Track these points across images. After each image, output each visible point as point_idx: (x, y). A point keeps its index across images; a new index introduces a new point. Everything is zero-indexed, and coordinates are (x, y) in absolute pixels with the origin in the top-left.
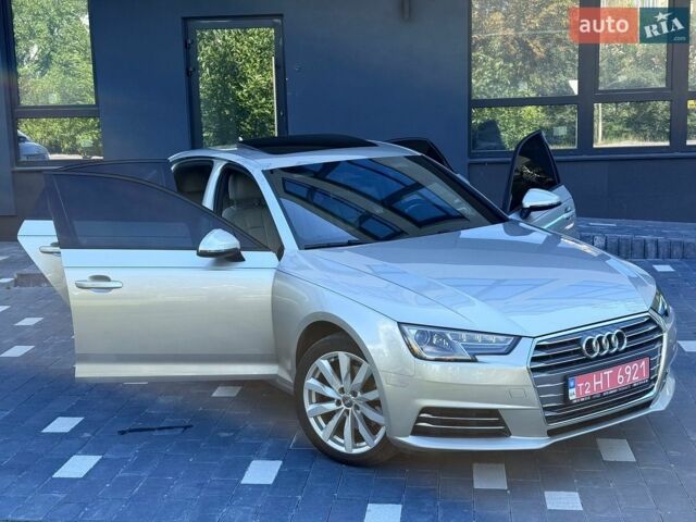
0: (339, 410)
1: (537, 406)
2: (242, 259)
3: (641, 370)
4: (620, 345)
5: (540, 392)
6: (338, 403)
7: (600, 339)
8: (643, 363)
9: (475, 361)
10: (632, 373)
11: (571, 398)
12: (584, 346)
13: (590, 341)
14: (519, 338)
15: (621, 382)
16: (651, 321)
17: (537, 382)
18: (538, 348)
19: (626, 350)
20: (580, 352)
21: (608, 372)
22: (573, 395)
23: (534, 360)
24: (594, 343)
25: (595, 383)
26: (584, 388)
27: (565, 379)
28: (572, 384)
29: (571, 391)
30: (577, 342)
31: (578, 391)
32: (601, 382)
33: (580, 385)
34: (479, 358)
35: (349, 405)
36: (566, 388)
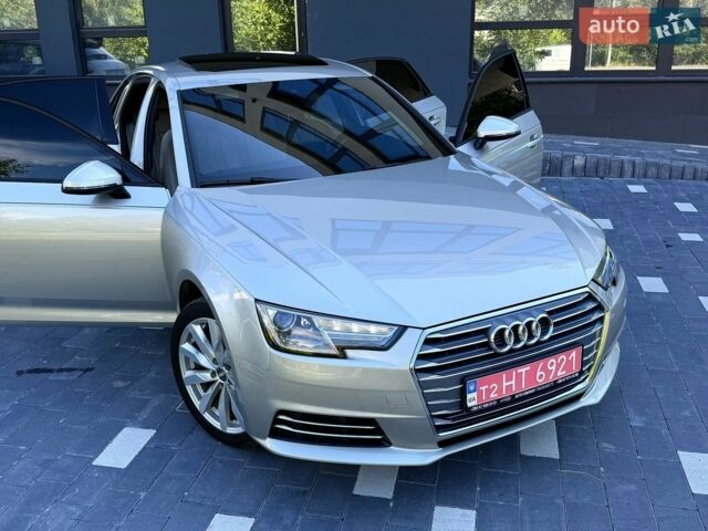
0: (214, 382)
1: (423, 414)
2: (127, 196)
3: (569, 363)
4: (543, 334)
5: (427, 397)
6: (213, 374)
7: (515, 328)
8: (574, 354)
9: (344, 357)
10: (556, 368)
11: (469, 405)
12: (492, 337)
13: (501, 332)
14: (403, 329)
15: (541, 379)
16: (590, 297)
17: (422, 385)
18: (429, 342)
19: (551, 338)
20: (487, 345)
21: (523, 370)
22: (472, 400)
23: (421, 357)
24: (507, 333)
25: (505, 384)
26: (489, 391)
27: (463, 380)
28: (472, 388)
29: (469, 396)
30: (485, 332)
31: (480, 395)
32: (513, 382)
33: (484, 388)
34: (349, 353)
35: (224, 378)
36: (463, 393)
